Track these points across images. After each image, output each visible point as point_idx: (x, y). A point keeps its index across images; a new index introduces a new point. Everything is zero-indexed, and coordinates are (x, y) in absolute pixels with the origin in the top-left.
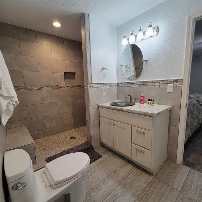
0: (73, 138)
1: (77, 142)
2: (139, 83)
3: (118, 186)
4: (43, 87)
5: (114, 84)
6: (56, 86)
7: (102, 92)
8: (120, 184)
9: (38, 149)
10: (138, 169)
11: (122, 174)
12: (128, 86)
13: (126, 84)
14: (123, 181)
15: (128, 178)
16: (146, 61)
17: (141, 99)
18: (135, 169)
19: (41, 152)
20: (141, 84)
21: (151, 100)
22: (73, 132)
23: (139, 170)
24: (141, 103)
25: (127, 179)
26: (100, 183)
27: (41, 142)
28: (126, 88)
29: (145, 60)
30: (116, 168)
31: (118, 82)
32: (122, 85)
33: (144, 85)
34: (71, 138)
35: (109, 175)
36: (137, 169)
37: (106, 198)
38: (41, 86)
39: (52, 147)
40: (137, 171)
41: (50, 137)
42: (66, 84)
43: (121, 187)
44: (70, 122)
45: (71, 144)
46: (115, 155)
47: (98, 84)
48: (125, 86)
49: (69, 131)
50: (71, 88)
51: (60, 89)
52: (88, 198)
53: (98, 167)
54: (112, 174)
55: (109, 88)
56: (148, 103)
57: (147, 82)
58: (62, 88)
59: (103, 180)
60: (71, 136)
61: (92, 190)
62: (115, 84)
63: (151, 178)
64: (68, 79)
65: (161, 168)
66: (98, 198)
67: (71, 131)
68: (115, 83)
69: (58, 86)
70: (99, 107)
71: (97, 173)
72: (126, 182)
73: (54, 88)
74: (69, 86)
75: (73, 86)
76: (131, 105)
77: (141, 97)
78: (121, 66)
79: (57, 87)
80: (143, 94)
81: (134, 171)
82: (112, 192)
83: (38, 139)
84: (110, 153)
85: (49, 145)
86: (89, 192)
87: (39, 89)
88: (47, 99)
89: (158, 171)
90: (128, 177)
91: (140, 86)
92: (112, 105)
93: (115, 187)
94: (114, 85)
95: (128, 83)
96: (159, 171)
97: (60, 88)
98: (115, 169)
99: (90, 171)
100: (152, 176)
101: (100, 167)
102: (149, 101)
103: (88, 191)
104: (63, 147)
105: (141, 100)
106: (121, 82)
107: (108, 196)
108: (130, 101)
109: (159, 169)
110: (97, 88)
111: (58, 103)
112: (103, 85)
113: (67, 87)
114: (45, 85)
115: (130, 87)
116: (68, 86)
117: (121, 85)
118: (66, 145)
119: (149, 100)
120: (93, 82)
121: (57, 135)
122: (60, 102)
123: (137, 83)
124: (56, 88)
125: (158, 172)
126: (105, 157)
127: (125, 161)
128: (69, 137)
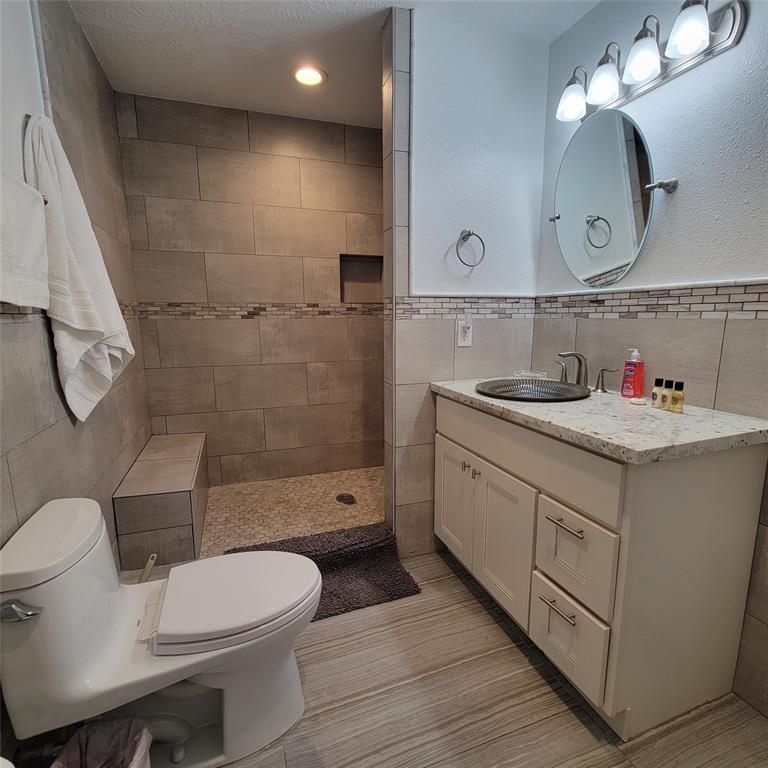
0: (348, 500)
1: (354, 517)
2: (627, 296)
3: (435, 729)
4: (264, 309)
5: (517, 300)
6: (309, 306)
7: (456, 335)
8: (440, 727)
9: (226, 515)
10: (555, 690)
11: (470, 688)
12: (578, 310)
13: (572, 301)
14: (460, 718)
15: (491, 712)
16: (670, 188)
17: (626, 376)
18: (543, 685)
19: (229, 525)
20: (635, 302)
21: (669, 385)
22: (355, 478)
23: (554, 695)
24: (623, 396)
25: (483, 715)
26: (369, 691)
27: (245, 492)
28: (567, 322)
29: (661, 185)
30: (457, 655)
31: (539, 295)
32: (554, 305)
33: (650, 309)
34: (341, 498)
35: (415, 675)
36: (548, 688)
37: (365, 756)
38: (258, 305)
39: (267, 517)
40: (542, 696)
41: (276, 483)
42: (348, 298)
43: (441, 738)
44: (352, 441)
45: (328, 521)
46: (476, 601)
47: (437, 300)
48: (566, 310)
49: (345, 473)
50: (363, 313)
51: (321, 317)
52: (303, 733)
53: (389, 626)
54: (428, 674)
55: (488, 316)
56: (654, 396)
57: (666, 293)
58: (328, 313)
59: (385, 685)
60: (344, 492)
61: (326, 708)
62: (521, 301)
63: (602, 752)
64: (356, 279)
65: (679, 727)
66: (336, 746)
67: (353, 472)
68: (525, 298)
69: (317, 305)
70: (434, 394)
71: (375, 649)
72: (472, 727)
73: (301, 314)
74: (355, 309)
75: (369, 310)
76: (569, 396)
77: (629, 364)
78: (552, 220)
79: (311, 309)
80: (636, 353)
81: (529, 691)
82: (396, 743)
83: (239, 481)
84: (459, 589)
85: (262, 508)
86: (314, 708)
87: (251, 315)
88: (274, 350)
89: (654, 732)
90: (489, 707)
91: (630, 315)
92: (486, 391)
93: (416, 732)
94: (515, 305)
95: (580, 298)
96: (660, 735)
97: (321, 313)
98: (452, 656)
99: (352, 635)
100: (608, 746)
101: (394, 632)
102: (656, 390)
103: (313, 704)
104: (300, 526)
105: (625, 382)
106: (550, 294)
107: (374, 753)
108: (578, 383)
109: (665, 727)
110: (434, 316)
111: (311, 367)
112: (460, 306)
113: (348, 309)
114: (272, 301)
115: (586, 315)
116: (354, 306)
117: (548, 305)
118: (312, 520)
119: (659, 383)
120: (415, 292)
121: (300, 479)
122: (321, 365)
123: (615, 296)
124: (307, 313)
125: (653, 739)
126: (434, 598)
127: (505, 639)
128: (334, 493)
